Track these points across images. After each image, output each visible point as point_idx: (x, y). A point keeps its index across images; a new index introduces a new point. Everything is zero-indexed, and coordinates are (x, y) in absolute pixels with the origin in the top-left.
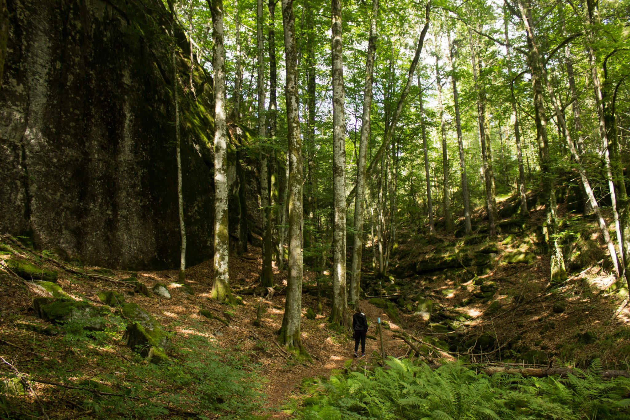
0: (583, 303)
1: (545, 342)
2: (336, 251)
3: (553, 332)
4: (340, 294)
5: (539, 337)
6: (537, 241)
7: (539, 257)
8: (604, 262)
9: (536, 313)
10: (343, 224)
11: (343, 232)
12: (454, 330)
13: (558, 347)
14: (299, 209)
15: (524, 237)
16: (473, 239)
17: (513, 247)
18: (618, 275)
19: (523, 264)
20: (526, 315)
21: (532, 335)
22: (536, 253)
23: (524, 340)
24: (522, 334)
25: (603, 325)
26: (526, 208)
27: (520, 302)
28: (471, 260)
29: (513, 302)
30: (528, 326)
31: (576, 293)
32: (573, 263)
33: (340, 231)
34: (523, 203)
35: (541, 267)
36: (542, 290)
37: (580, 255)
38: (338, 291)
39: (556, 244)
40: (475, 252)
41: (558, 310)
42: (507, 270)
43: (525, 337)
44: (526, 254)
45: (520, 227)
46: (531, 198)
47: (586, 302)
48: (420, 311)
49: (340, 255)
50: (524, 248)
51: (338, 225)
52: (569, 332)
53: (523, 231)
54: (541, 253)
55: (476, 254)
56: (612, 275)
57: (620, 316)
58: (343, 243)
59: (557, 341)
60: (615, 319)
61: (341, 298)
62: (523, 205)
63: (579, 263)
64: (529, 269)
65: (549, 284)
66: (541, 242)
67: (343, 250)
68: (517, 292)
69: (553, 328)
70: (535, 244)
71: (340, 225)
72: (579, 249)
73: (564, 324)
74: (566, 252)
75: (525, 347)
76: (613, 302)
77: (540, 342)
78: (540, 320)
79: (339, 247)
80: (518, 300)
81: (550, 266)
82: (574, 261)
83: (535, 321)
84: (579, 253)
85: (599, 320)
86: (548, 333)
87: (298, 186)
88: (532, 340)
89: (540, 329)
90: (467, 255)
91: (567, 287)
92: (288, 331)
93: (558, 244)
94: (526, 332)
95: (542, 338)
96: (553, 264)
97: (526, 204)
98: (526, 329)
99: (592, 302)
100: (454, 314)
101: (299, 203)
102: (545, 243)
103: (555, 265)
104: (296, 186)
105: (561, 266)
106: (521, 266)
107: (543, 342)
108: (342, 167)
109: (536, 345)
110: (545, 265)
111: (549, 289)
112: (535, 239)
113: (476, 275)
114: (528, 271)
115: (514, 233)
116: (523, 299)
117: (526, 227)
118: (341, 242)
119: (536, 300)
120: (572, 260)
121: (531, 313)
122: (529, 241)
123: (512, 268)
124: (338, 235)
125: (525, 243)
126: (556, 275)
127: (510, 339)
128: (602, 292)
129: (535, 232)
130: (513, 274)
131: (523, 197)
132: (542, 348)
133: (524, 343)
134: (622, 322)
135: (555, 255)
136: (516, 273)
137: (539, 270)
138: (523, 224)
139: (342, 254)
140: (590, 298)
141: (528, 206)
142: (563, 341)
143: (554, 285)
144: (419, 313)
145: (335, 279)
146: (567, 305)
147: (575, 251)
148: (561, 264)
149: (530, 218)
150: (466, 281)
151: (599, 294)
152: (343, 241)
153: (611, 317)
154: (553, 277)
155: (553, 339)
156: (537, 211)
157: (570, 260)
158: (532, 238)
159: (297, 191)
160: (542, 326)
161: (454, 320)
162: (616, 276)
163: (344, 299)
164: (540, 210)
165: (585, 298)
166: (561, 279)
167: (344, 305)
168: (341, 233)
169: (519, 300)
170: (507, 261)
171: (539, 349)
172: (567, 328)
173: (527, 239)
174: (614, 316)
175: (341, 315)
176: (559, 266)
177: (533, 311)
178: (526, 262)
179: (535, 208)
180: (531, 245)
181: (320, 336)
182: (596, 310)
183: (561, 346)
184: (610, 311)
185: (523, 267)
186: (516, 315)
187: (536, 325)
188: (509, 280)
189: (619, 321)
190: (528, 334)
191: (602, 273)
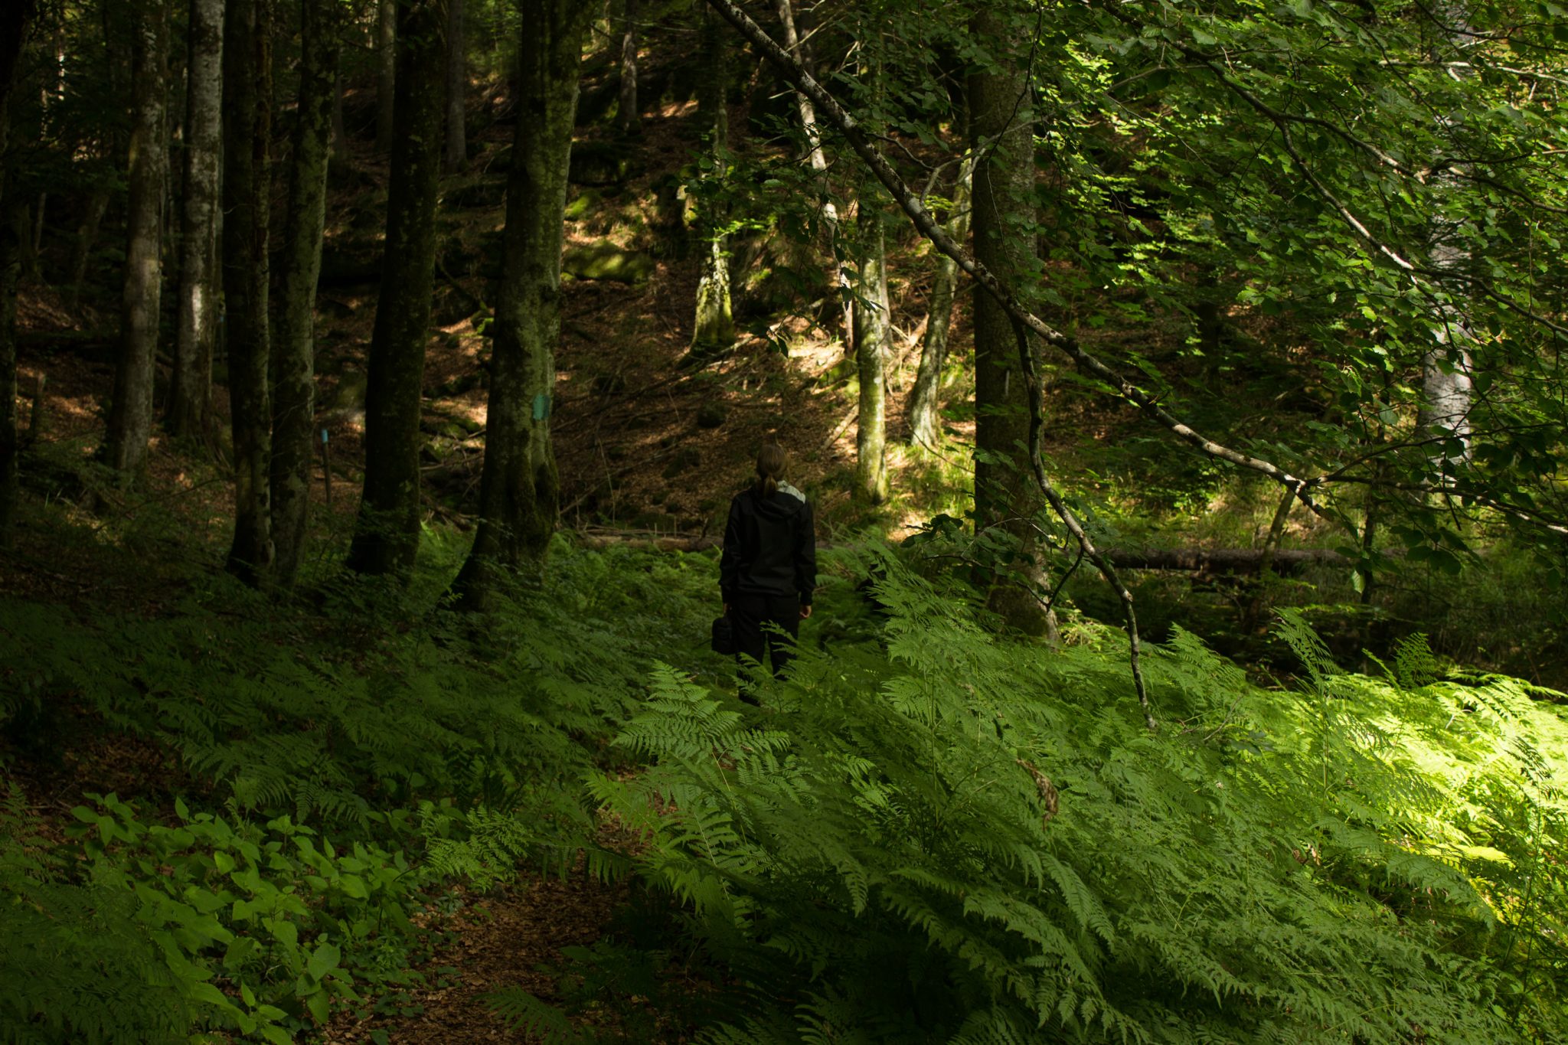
0: (765, 406)
1: (677, 496)
2: (191, 253)
3: (695, 473)
4: (196, 365)
5: (662, 484)
6: (659, 220)
7: (661, 267)
8: (824, 305)
9: (655, 423)
10: (211, 182)
11: (212, 204)
12: (437, 462)
13: (704, 508)
14: (157, 162)
15: (624, 202)
16: (473, 189)
17: (591, 230)
18: (850, 344)
19: (617, 285)
20: (629, 429)
21: (645, 479)
22: (655, 256)
23: (626, 491)
24: (622, 475)
25: (805, 460)
26: (634, 107)
27: (613, 395)
28: (469, 258)
29: (593, 392)
30: (635, 456)
31: (753, 383)
32: (751, 299)
33: (203, 201)
34: (625, 92)
35: (667, 298)
36: (670, 364)
37: (769, 279)
38: (192, 357)
39: (715, 248)
40: (482, 236)
41: (708, 422)
42: (574, 295)
43: (628, 483)
44: (628, 256)
45: (615, 167)
46: (649, 77)
47: (773, 405)
48: (343, 406)
49: (200, 265)
50: (620, 237)
51: (199, 183)
52: (730, 475)
53: (622, 181)
54: (668, 256)
55: (483, 241)
56: (839, 342)
57: (842, 441)
58: (210, 233)
59: (704, 493)
60: (829, 448)
61: (198, 375)
62: (628, 99)
63: (766, 298)
64: (634, 299)
65: (687, 351)
66: (671, 222)
67: (208, 252)
68: (601, 364)
69: (696, 465)
70: (653, 226)
71: (206, 184)
72: (769, 262)
73: (720, 456)
74: (737, 268)
75: (628, 507)
76: (830, 410)
77: (665, 495)
78: (664, 444)
79: (200, 243)
80: (607, 389)
81: (696, 304)
82: (755, 291)
83: (653, 446)
84: (767, 271)
85: (796, 449)
86: (684, 476)
87: (158, 106)
88: (645, 491)
89: (666, 466)
90: (456, 241)
91: (731, 363)
92: (125, 456)
93: (721, 250)
94: (631, 471)
95: (670, 485)
96: (704, 299)
97: (634, 94)
98: (631, 464)
99: (786, 405)
100: (435, 419)
101: (158, 149)
102: (684, 229)
103: (707, 303)
104: (152, 107)
105: (721, 307)
106: (613, 291)
107: (672, 496)
108: (216, 27)
109: (655, 502)
110: (677, 293)
111: (686, 363)
112: (654, 211)
113: (483, 305)
114: (631, 305)
115: (595, 185)
116: (620, 387)
117: (630, 168)
118: (205, 231)
119: (655, 393)
120: (749, 288)
121: (642, 426)
122: (639, 217)
123: (589, 292)
124: (199, 211)
125: (627, 220)
126: (706, 330)
127: (593, 488)
128: (811, 382)
129: (655, 189)
130: (589, 312)
131: (629, 71)
132: (670, 509)
133: (626, 496)
134: (842, 457)
135: (711, 277)
136: (599, 309)
137: (661, 307)
138: (624, 158)
139: (207, 261)
140: (781, 396)
141: (639, 100)
142: (717, 494)
143: (701, 355)
144: (340, 412)
145: (185, 326)
146: (729, 410)
147: (758, 262)
148: (723, 300)
149: (643, 142)
150: (453, 322)
151: (804, 387)
152: (210, 227)
153: (822, 443)
154: (700, 333)
155: (695, 489)
156: (665, 120)
157: (744, 288)
158: (645, 208)
159: (154, 119)
160: (669, 457)
161: (435, 433)
162: (844, 345)
163: (206, 378)
164: (673, 117)
165: (771, 395)
166: (720, 341)
167: (206, 393)
168: (206, 207)
169: (611, 390)
170: (573, 270)
171: (663, 511)
172: (728, 465)
173: (632, 211)
174: (828, 442)
175: (198, 418)
176: (717, 306)
177: (647, 419)
178: (625, 277)
179: (658, 108)
180: (641, 229)
181: (162, 471)
182: (793, 426)
183: (712, 505)
184: (821, 429)
185: (620, 292)
186: (602, 427)
187: (656, 455)
188: (580, 328)
189: (838, 452)
190: (636, 477)
191: (818, 332)
